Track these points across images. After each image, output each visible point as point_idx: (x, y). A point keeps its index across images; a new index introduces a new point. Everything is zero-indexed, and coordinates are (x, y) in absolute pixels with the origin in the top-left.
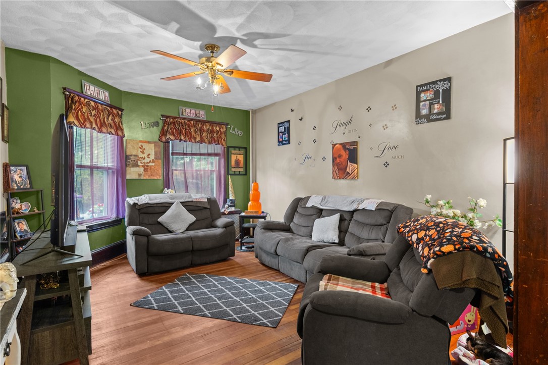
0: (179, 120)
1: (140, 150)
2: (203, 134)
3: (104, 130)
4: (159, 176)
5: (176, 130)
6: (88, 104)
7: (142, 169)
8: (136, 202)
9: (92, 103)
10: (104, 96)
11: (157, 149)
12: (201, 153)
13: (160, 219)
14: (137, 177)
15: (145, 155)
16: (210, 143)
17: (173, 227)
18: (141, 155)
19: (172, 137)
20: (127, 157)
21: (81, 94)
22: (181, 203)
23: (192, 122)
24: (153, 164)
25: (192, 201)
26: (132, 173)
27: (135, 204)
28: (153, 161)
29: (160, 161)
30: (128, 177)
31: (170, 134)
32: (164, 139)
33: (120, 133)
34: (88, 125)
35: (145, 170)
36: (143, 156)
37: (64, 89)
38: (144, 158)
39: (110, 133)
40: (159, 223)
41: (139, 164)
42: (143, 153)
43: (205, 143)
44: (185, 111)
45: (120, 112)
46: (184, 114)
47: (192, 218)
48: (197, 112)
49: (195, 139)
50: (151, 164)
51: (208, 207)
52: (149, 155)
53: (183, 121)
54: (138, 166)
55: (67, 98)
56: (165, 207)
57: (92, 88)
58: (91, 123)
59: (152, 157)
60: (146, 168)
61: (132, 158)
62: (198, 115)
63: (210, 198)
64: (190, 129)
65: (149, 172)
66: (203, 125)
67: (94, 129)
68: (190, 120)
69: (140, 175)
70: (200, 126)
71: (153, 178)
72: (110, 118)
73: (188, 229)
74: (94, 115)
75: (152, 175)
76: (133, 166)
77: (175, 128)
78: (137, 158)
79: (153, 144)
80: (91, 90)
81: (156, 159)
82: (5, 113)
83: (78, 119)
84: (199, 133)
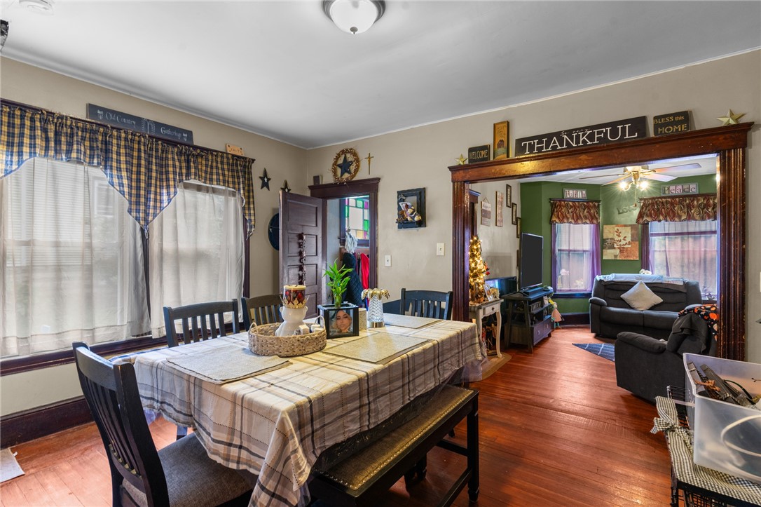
0: (660, 200)
1: (616, 233)
2: (691, 210)
3: (580, 222)
4: (635, 256)
5: (654, 211)
6: (567, 205)
7: (618, 251)
8: (602, 279)
9: (571, 203)
10: (581, 194)
11: (633, 231)
12: (690, 231)
13: (622, 296)
14: (613, 258)
15: (622, 238)
16: (703, 219)
17: (635, 304)
18: (616, 238)
19: (649, 219)
20: (604, 241)
21: (562, 199)
22: (646, 284)
23: (677, 199)
24: (630, 246)
25: (661, 283)
26: (609, 254)
27: (601, 280)
28: (629, 243)
29: (637, 243)
30: (604, 258)
31: (647, 216)
32: (641, 221)
33: (595, 221)
34: (565, 221)
35: (621, 251)
36: (619, 239)
37: (550, 199)
38: (620, 241)
39: (585, 223)
40: (622, 299)
41: (615, 246)
42: (619, 236)
43: (696, 220)
44: (669, 189)
45: (596, 204)
46: (667, 192)
47: (658, 299)
48: (685, 187)
49: (680, 217)
50: (627, 246)
51: (685, 291)
52: (625, 237)
53: (664, 200)
54: (614, 248)
55: (552, 205)
56: (630, 285)
57: (571, 192)
58: (568, 219)
59: (629, 239)
60: (622, 250)
61: (609, 241)
62: (686, 190)
63: (688, 283)
64: (674, 207)
65: (625, 254)
66: (693, 200)
67: (571, 222)
68: (673, 197)
69: (616, 256)
70: (687, 202)
71: (629, 259)
72: (585, 212)
73: (650, 309)
74: (572, 212)
75: (627, 256)
76: (609, 249)
77: (653, 209)
78: (613, 241)
79: (630, 228)
80: (570, 194)
81: (632, 240)
82: (519, 222)
83: (559, 218)
84: (686, 210)
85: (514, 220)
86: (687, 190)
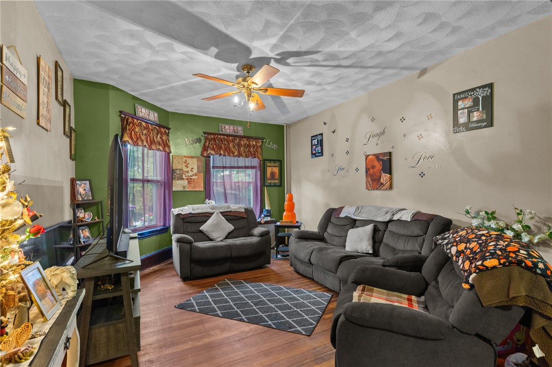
0: (219, 136)
1: (184, 164)
2: (240, 148)
3: (154, 147)
4: (201, 187)
5: (216, 145)
6: (140, 125)
7: (186, 182)
8: (180, 212)
9: (144, 124)
10: (153, 117)
11: (199, 163)
12: (239, 166)
13: (202, 228)
14: (182, 189)
15: (189, 169)
16: (247, 157)
17: (213, 235)
18: (185, 169)
19: (212, 152)
20: (173, 171)
21: (134, 116)
22: (220, 213)
23: (231, 138)
24: (196, 177)
25: (231, 211)
26: (178, 186)
27: (179, 214)
28: (196, 175)
29: (202, 174)
30: (174, 189)
31: (211, 149)
32: (205, 154)
33: (167, 149)
34: (140, 143)
35: (189, 183)
36: (187, 170)
37: (121, 112)
38: (188, 172)
39: (159, 150)
40: (201, 232)
41: (184, 177)
42: (187, 167)
43: (243, 157)
44: (225, 127)
45: (167, 131)
46: (224, 130)
47: (230, 227)
49: (233, 153)
50: (194, 177)
51: (245, 217)
52: (192, 168)
53: (222, 137)
54: (183, 179)
55: (122, 120)
56: (206, 216)
57: (144, 110)
58: (142, 141)
59: (195, 171)
60: (190, 181)
61: (178, 172)
63: (247, 209)
64: (229, 144)
65: (192, 185)
66: (240, 140)
67: (145, 146)
68: (228, 135)
69: (184, 187)
70: (238, 141)
71: (195, 190)
72: (159, 137)
73: (226, 238)
74: (146, 134)
75: (194, 188)
76: (178, 179)
77: (215, 144)
78: (182, 172)
79: (196, 159)
80: (143, 112)
81: (198, 172)
82: (73, 135)
83: (131, 138)
84: (237, 148)
85: (67, 130)
86: (236, 131)
